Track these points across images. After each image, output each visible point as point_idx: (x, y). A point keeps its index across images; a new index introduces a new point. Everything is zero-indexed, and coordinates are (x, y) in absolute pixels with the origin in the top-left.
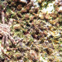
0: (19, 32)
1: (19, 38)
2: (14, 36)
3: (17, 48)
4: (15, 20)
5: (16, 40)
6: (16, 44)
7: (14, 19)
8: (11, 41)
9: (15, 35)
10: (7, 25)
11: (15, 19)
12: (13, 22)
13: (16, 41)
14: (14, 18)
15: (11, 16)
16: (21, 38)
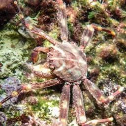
0: (113, 65)
1: (115, 87)
2: (99, 81)
3: (111, 119)
4: (100, 28)
5: (107, 93)
6: (106, 106)
7: (98, 24)
8: (91, 98)
9: (101, 77)
10: (75, 44)
11: (102, 26)
12: (94, 36)
13: (106, 95)
14: (99, 21)
15: (87, 14)
16: (121, 85)
